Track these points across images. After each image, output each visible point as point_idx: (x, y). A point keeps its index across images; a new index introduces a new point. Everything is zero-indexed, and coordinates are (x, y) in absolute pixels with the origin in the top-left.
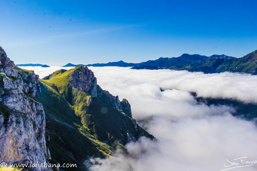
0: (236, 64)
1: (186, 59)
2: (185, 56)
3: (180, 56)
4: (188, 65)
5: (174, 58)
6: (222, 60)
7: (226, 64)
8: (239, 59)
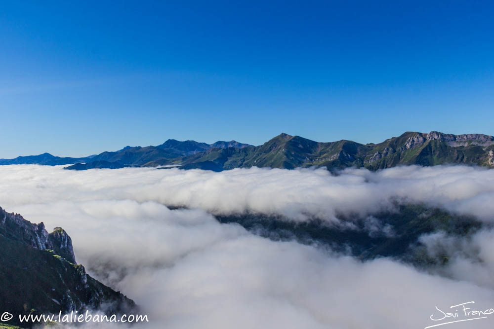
0: (255, 156)
1: (172, 148)
2: (171, 143)
3: (162, 144)
4: (178, 159)
5: (151, 147)
6: (232, 149)
7: (239, 157)
8: (259, 147)
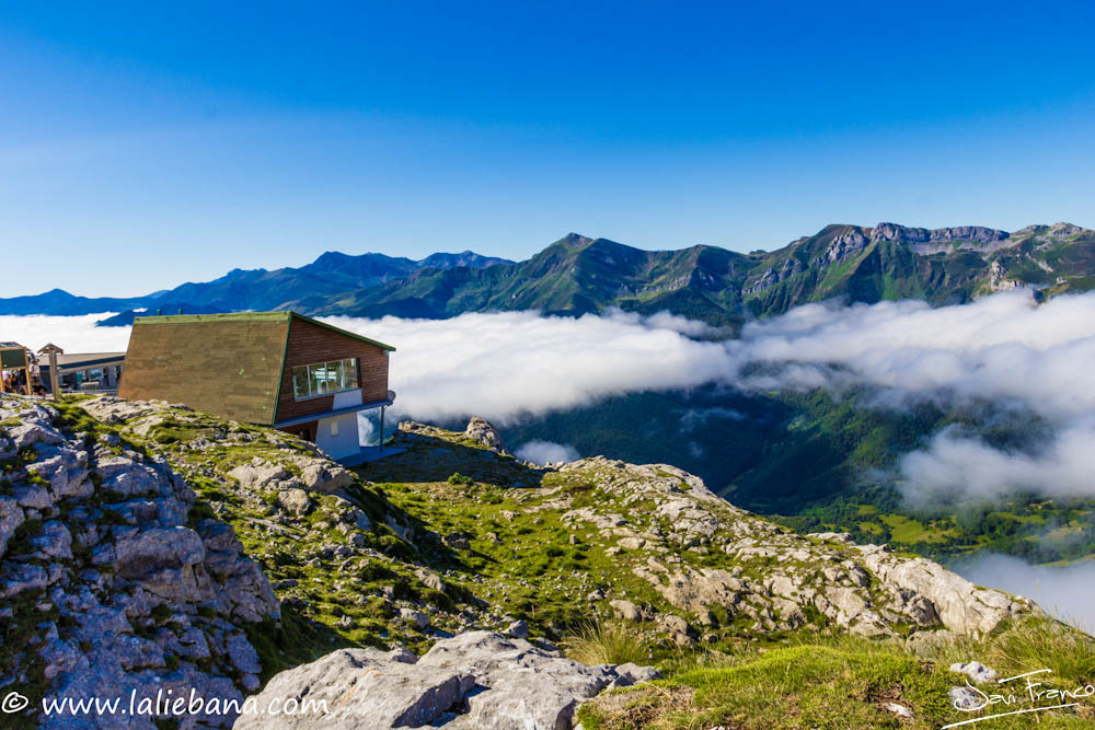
0: (512, 284)
1: (334, 272)
2: (331, 260)
3: (311, 262)
4: (347, 297)
5: (288, 270)
6: (465, 270)
7: (479, 287)
8: (520, 264)
